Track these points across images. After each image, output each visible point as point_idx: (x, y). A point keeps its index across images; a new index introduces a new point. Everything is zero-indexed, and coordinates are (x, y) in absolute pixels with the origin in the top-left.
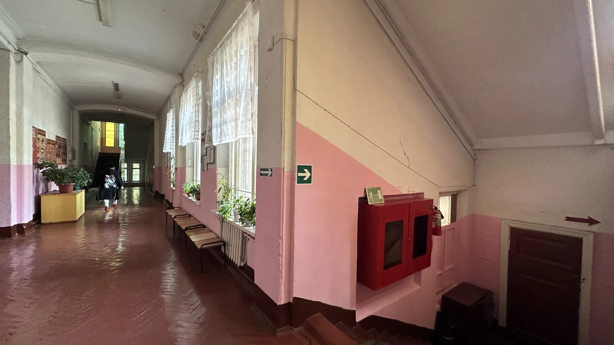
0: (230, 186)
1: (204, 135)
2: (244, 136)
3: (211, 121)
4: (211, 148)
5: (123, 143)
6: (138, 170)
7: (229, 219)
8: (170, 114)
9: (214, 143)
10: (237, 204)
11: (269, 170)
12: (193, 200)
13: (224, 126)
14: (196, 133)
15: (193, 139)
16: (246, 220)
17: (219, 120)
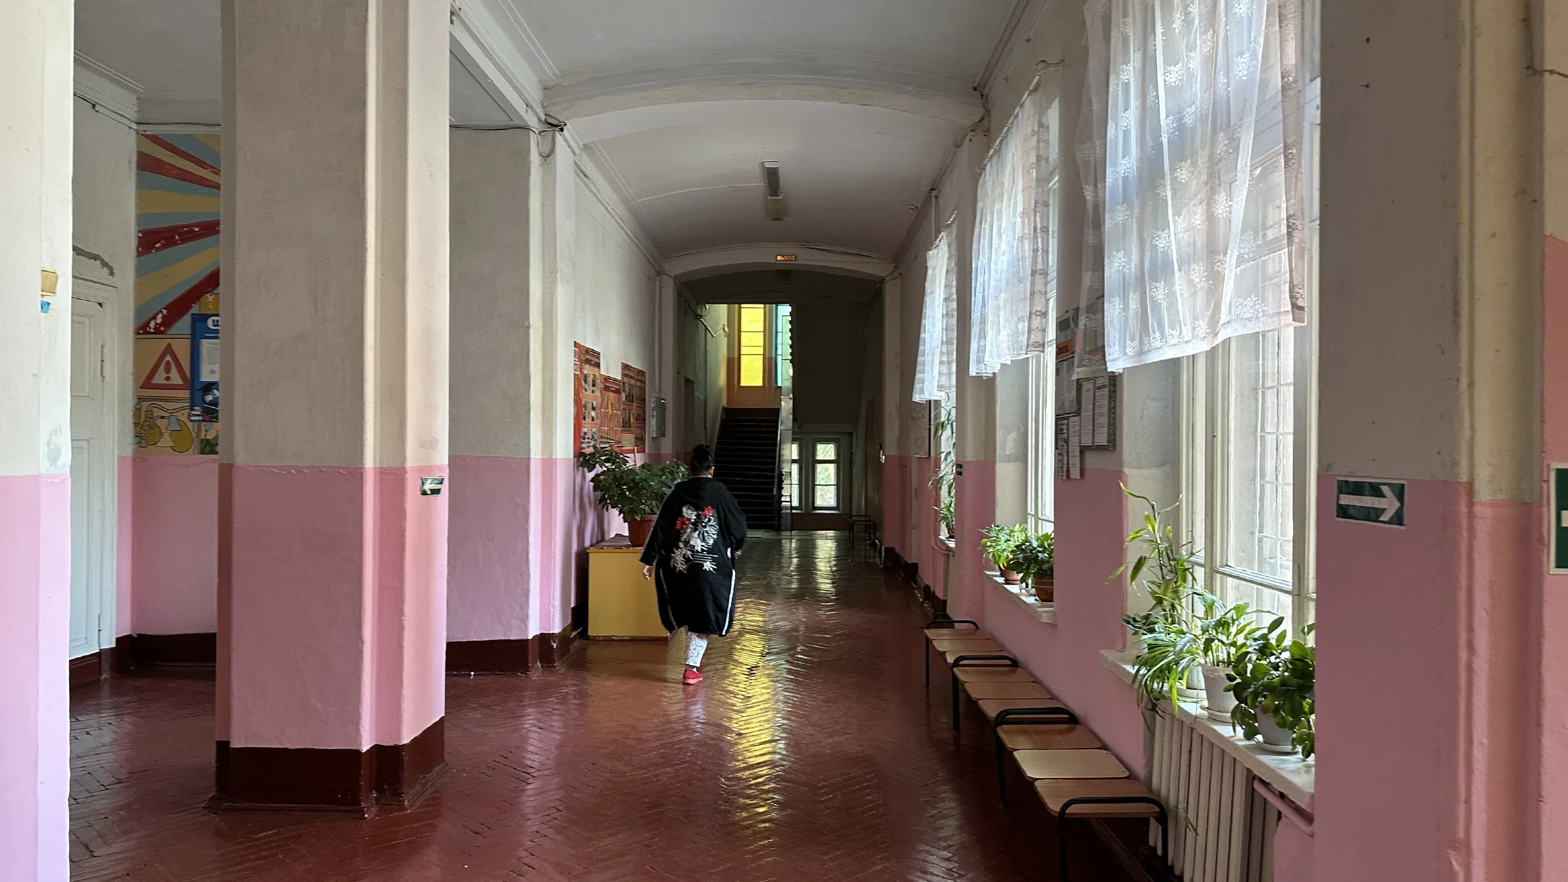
0: (1184, 552)
1: (1069, 327)
2: (1251, 328)
3: (1099, 266)
4: (1099, 383)
5: (788, 373)
6: (832, 468)
7: (1182, 705)
8: (938, 253)
9: (1110, 361)
10: (1224, 638)
11: (1385, 489)
12: (1023, 598)
13: (1158, 284)
14: (1036, 322)
15: (1024, 348)
16: (1267, 722)
17: (1135, 257)
